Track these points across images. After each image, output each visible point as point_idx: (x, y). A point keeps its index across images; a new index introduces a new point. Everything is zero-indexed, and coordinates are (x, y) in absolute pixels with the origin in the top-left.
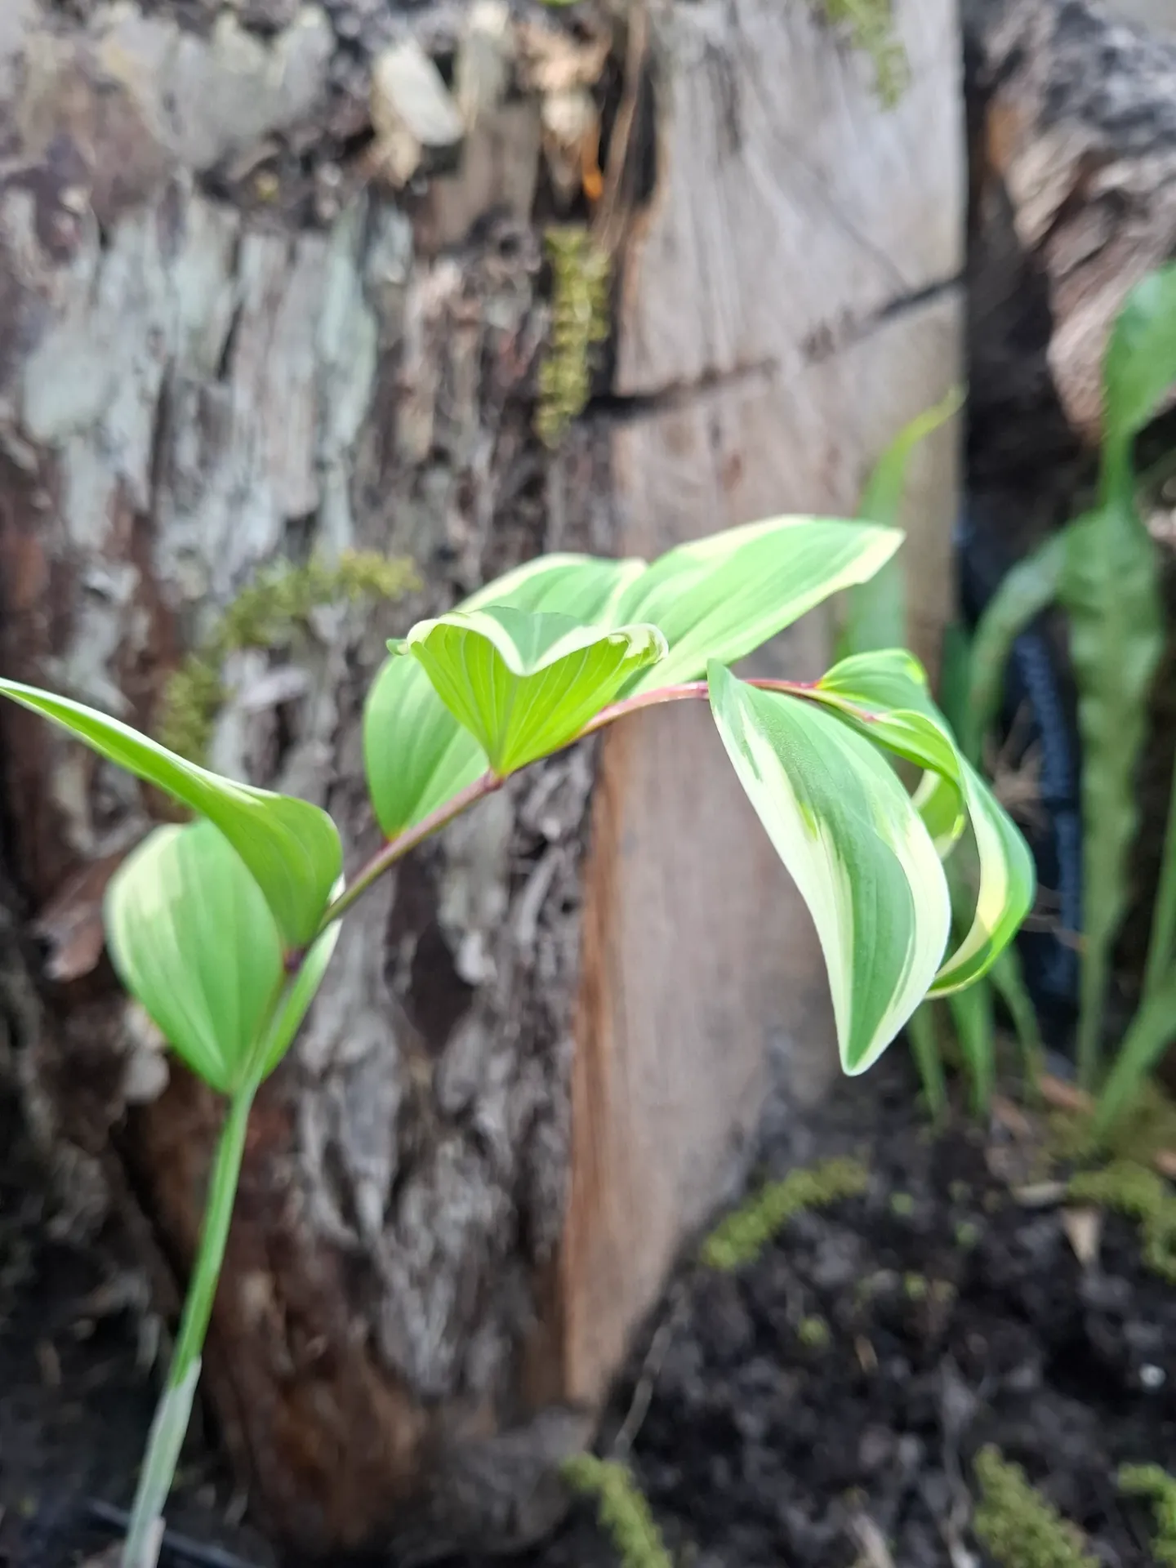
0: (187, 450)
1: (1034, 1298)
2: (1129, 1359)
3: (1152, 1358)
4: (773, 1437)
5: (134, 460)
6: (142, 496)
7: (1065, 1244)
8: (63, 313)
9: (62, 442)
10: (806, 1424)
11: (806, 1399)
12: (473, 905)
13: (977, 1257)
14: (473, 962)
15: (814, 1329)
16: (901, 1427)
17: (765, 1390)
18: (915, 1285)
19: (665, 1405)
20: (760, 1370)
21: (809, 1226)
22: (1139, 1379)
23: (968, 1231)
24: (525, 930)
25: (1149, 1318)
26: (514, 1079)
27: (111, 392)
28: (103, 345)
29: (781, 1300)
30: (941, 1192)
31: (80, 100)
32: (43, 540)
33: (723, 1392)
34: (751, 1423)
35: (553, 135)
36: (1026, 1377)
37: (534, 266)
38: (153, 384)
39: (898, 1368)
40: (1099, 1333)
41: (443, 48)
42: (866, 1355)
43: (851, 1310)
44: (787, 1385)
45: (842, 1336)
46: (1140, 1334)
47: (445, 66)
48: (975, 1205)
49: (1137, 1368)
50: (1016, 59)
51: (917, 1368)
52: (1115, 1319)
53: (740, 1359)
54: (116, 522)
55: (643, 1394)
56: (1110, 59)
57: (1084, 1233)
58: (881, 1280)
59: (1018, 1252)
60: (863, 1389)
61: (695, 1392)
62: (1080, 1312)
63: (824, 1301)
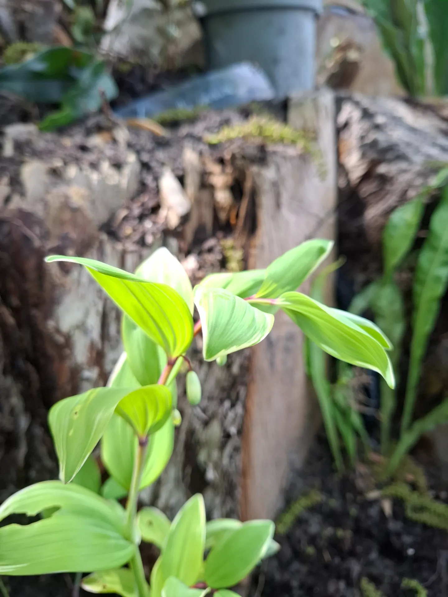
0: (112, 329)
1: (375, 531)
2: (404, 548)
3: (411, 546)
4: (302, 586)
5: (95, 334)
6: (99, 345)
7: (382, 512)
8: (70, 290)
9: (72, 333)
10: (310, 581)
11: (310, 573)
12: (209, 456)
13: (357, 520)
14: (211, 475)
15: (310, 550)
16: (339, 577)
17: (298, 571)
18: (340, 533)
19: (269, 582)
20: (296, 566)
21: (306, 515)
22: (407, 554)
23: (353, 511)
24: (225, 461)
25: (409, 534)
26: (223, 503)
27: (87, 314)
28: (83, 298)
29: (299, 541)
30: (343, 497)
31: (67, 215)
32: (68, 364)
33: (287, 576)
34: (295, 583)
35: (218, 203)
36: (374, 555)
37: (219, 257)
38: (100, 308)
39: (337, 560)
40: (394, 540)
41: (180, 173)
42: (327, 556)
43: (322, 543)
44: (304, 569)
45: (319, 551)
46: (407, 539)
47: (181, 180)
48: (354, 501)
49: (406, 549)
50: (346, 125)
51: (343, 559)
52: (398, 535)
53: (289, 563)
54: (91, 353)
55: (262, 579)
56: (377, 127)
57: (387, 507)
58: (328, 531)
59: (369, 517)
60: (327, 567)
61: (278, 577)
62: (388, 534)
63: (313, 540)
